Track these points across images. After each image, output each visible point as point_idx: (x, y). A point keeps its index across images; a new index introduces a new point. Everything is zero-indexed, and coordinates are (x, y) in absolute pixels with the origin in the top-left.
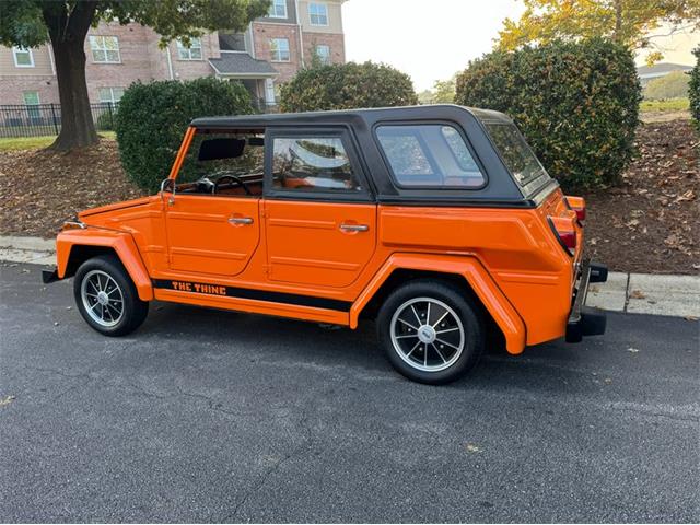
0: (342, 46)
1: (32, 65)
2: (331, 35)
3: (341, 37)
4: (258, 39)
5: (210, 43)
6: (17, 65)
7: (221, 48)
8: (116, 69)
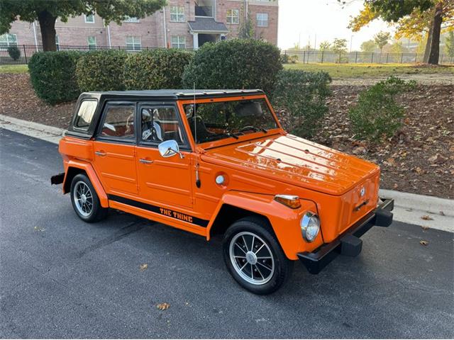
0: (277, 14)
1: (94, 22)
2: (270, 7)
3: (277, 8)
4: (219, 10)
5: (189, 11)
6: (86, 22)
7: (196, 15)
8: (137, 26)
